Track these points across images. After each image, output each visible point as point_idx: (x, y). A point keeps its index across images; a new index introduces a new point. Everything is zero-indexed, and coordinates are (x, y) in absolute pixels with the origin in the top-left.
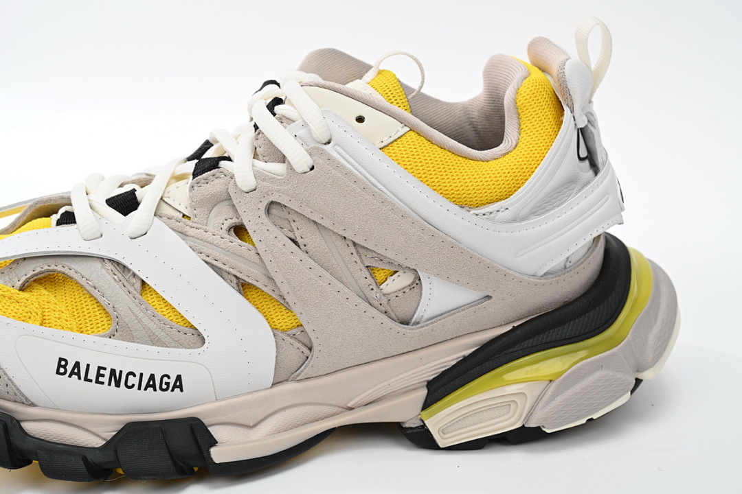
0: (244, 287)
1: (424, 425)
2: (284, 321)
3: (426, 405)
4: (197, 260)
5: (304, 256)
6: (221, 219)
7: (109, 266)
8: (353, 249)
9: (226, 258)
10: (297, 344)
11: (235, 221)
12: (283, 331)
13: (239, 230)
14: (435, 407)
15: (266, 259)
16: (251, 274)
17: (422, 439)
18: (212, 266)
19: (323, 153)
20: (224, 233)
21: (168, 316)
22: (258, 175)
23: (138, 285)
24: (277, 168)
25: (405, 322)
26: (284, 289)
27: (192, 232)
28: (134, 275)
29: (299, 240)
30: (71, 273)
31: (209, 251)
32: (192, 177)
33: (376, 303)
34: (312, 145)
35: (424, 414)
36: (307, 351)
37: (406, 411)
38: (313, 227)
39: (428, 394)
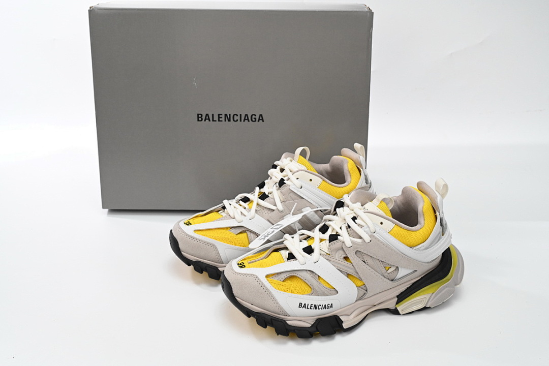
0: (348, 275)
1: (396, 308)
2: (360, 284)
3: (397, 303)
4: (335, 269)
5: (367, 266)
6: (340, 255)
7: (309, 272)
8: (381, 262)
9: (343, 268)
10: (362, 290)
11: (344, 256)
12: (359, 287)
13: (346, 258)
14: (400, 303)
15: (356, 267)
16: (351, 271)
17: (395, 312)
18: (339, 270)
19: (374, 236)
20: (342, 260)
21: (327, 286)
22: (352, 242)
23: (317, 277)
24: (359, 240)
25: (392, 280)
26: (361, 276)
27: (331, 259)
28: (316, 274)
29: (366, 261)
30: (298, 276)
31: (338, 266)
32: (328, 242)
33: (386, 276)
34: (370, 234)
35: (397, 306)
36: (365, 292)
37: (391, 305)
38: (370, 257)
39: (398, 300)
